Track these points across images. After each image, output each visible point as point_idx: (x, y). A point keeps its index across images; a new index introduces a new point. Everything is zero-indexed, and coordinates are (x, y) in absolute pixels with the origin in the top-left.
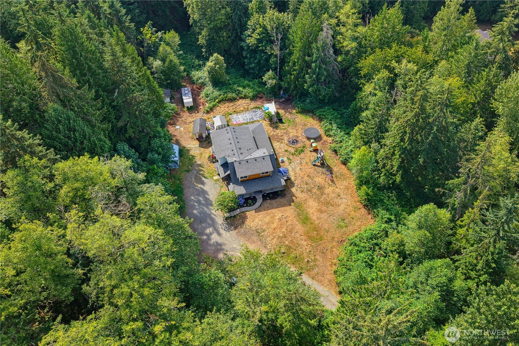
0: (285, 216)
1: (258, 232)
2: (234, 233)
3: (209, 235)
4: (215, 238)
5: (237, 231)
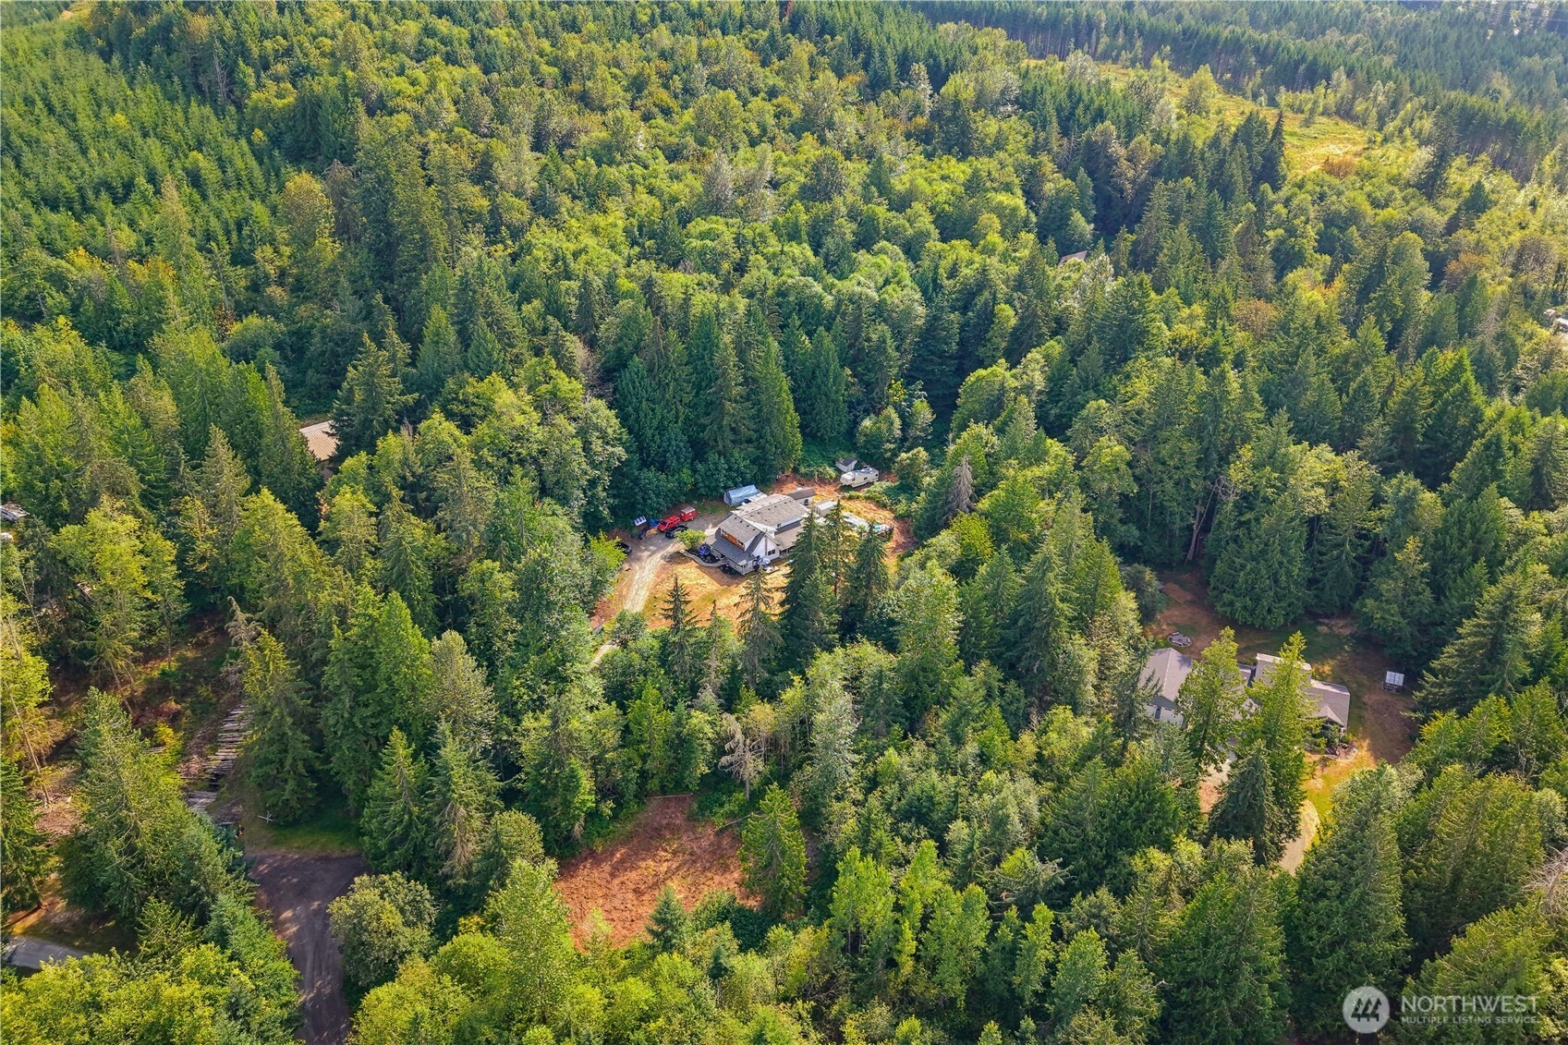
0: (706, 586)
2: (662, 562)
3: (647, 549)
4: (646, 554)
5: (666, 563)
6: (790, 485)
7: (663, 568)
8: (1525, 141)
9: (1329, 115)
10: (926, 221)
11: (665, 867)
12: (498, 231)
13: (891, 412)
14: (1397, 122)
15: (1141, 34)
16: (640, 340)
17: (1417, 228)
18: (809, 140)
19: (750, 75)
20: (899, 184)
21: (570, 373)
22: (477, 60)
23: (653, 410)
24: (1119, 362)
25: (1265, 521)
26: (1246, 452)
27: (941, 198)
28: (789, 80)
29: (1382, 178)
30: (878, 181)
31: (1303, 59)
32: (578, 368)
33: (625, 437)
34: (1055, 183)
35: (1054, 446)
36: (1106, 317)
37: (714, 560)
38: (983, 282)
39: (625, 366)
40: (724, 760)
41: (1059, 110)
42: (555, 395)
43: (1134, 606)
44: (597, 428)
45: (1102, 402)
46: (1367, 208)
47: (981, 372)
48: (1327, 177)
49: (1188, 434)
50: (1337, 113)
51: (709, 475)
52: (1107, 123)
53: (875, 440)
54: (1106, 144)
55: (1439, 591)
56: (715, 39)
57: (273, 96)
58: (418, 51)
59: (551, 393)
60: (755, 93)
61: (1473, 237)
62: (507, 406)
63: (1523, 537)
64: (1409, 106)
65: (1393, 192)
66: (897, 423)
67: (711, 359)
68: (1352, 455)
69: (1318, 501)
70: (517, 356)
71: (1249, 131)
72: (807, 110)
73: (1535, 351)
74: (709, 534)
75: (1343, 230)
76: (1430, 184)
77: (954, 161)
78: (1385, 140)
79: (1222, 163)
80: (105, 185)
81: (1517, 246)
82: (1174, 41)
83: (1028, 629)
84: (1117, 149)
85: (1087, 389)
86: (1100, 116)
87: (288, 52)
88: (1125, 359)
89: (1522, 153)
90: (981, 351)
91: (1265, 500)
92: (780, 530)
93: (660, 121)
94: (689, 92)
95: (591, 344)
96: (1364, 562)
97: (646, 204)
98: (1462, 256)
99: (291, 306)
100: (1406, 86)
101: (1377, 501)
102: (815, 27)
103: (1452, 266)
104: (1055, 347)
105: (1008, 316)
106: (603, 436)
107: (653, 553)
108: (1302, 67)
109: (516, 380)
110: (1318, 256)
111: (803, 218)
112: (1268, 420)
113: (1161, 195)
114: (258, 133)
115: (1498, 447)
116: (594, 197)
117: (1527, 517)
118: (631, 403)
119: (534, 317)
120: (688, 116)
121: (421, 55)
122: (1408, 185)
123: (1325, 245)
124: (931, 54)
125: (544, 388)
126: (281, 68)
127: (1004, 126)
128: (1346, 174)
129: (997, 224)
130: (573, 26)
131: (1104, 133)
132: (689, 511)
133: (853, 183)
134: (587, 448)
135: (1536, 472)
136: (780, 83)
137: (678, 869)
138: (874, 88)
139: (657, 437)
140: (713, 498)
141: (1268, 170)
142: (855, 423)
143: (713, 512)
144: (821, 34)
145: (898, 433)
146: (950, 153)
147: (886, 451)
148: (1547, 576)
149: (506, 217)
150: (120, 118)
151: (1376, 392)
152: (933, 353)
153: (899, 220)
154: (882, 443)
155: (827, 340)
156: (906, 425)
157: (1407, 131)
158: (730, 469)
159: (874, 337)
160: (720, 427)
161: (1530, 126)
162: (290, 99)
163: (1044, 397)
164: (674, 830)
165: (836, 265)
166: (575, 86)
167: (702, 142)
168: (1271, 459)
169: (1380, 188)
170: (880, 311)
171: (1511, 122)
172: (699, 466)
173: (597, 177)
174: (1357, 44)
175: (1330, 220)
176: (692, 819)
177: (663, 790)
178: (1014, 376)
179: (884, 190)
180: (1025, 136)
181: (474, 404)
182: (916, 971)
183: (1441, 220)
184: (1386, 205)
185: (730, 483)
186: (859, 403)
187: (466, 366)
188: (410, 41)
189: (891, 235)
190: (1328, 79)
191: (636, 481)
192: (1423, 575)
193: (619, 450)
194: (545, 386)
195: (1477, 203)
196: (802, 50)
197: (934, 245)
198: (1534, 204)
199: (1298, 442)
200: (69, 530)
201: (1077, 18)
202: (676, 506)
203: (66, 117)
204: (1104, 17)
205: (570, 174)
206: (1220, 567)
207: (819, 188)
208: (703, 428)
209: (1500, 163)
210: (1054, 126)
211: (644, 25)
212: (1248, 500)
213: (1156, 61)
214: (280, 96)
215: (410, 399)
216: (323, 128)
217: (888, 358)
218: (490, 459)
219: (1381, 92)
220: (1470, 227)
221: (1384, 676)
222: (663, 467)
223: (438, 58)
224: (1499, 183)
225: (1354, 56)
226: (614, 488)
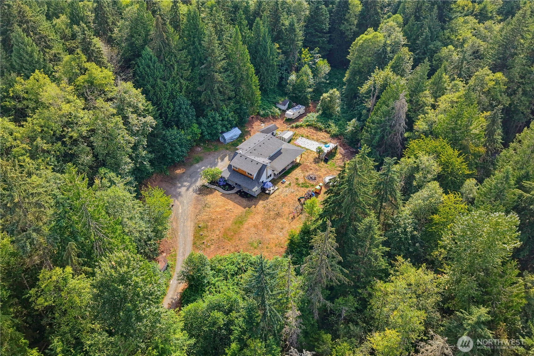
0: (233, 211)
1: (206, 206)
2: (195, 195)
3: (182, 186)
4: (183, 190)
5: (198, 196)
6: (256, 123)
7: (198, 200)
13: (305, 68)
16: (147, 35)
21: (100, 63)
23: (165, 85)
32: (105, 59)
33: (151, 108)
37: (231, 188)
39: (139, 55)
42: (92, 83)
44: (130, 105)
51: (210, 126)
53: (299, 87)
59: (88, 82)
62: (53, 98)
66: (311, 76)
67: (200, 44)
70: (55, 56)
74: (223, 169)
92: (272, 160)
95: (110, 41)
104: (399, 17)
105: (357, 4)
106: (136, 111)
109: (57, 75)
118: (148, 82)
119: (63, 27)
125: (81, 78)
134: (126, 122)
139: (171, 104)
140: (214, 141)
143: (216, 150)
145: (313, 83)
152: (316, 30)
154: (305, 88)
156: (316, 77)
158: (223, 120)
159: (287, 23)
160: (212, 91)
172: (203, 121)
178: (386, 37)
181: (24, 99)
185: (224, 129)
186: (284, 66)
187: (13, 68)
191: (164, 138)
193: (150, 119)
194: (82, 77)
208: (199, 93)
218: (45, 147)
222: (179, 125)
226: (150, 147)
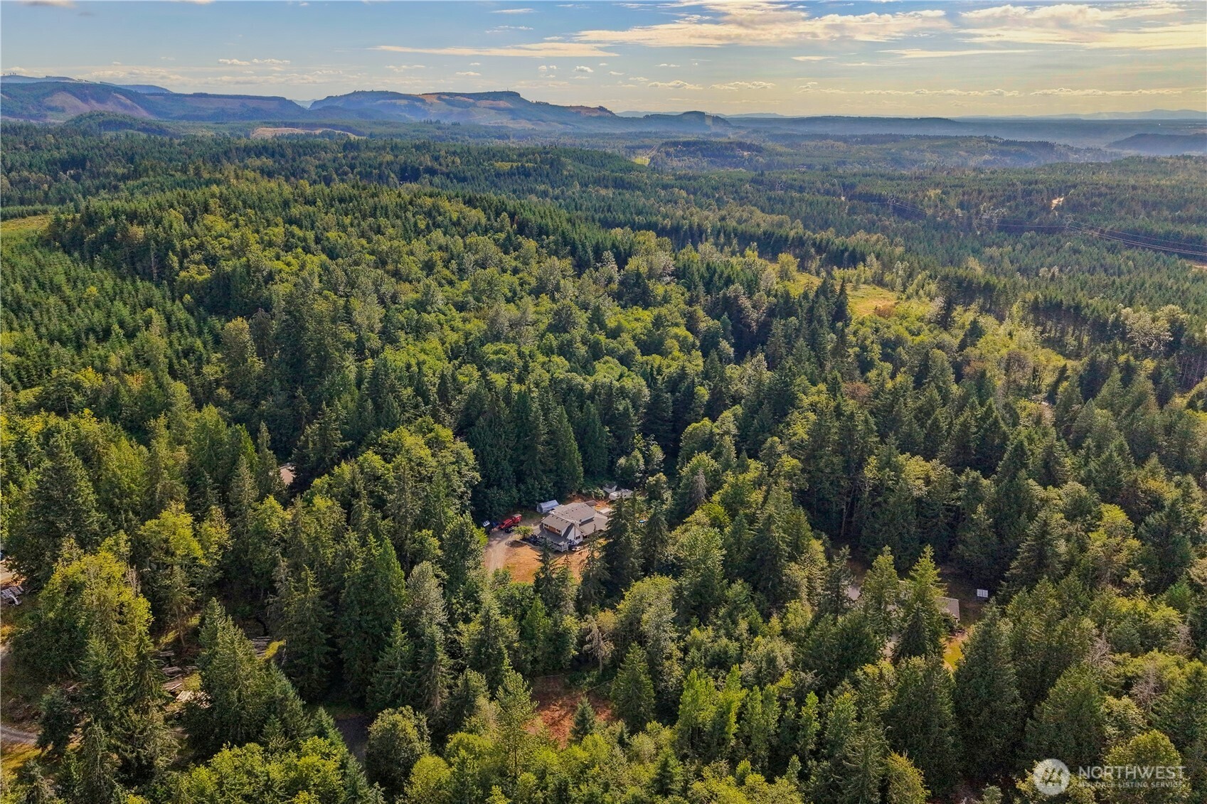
1: (515, 554)
5: (509, 546)
7: (507, 550)
8: (999, 295)
9: (869, 284)
10: (631, 345)
11: (556, 714)
12: (363, 353)
13: (637, 453)
14: (914, 286)
15: (736, 235)
16: (482, 408)
17: (940, 346)
18: (545, 299)
19: (501, 261)
20: (611, 323)
22: (323, 250)
24: (781, 417)
25: (892, 500)
26: (873, 460)
27: (639, 331)
28: (526, 263)
29: (912, 318)
30: (597, 320)
31: (846, 249)
33: (479, 466)
34: (706, 323)
35: (753, 464)
36: (770, 388)
37: (540, 544)
38: (683, 374)
40: (587, 647)
41: (702, 277)
43: (822, 549)
44: (463, 459)
45: (776, 439)
46: (906, 335)
47: (694, 425)
48: (878, 318)
49: (835, 452)
50: (873, 282)
51: (528, 493)
52: (737, 285)
53: (629, 471)
54: (736, 297)
55: (1000, 536)
56: (473, 238)
57: (197, 273)
58: (286, 246)
60: (504, 271)
61: (977, 352)
63: (1045, 501)
64: (920, 276)
65: (921, 327)
66: (642, 461)
67: (527, 419)
68: (935, 462)
69: (919, 489)
70: (408, 418)
71: (823, 290)
72: (539, 279)
73: (1030, 415)
74: (535, 529)
75: (894, 350)
76: (944, 321)
77: (640, 310)
78: (908, 298)
79: (811, 309)
80: (91, 329)
81: (1006, 357)
82: (758, 240)
83: (762, 560)
84: (745, 302)
85: (764, 432)
86: (729, 281)
87: (201, 247)
88: (786, 415)
89: (996, 303)
90: (687, 417)
91: (888, 489)
92: (582, 524)
93: (447, 287)
94: (462, 271)
96: (952, 527)
97: (453, 337)
98: (972, 364)
99: (232, 401)
100: (916, 265)
101: (956, 487)
102: (535, 231)
103: (967, 370)
104: (738, 409)
105: (703, 393)
106: (467, 465)
107: (500, 542)
108: (846, 254)
110: (882, 363)
111: (555, 343)
112: (882, 441)
113: (778, 326)
114: (187, 297)
115: (1022, 449)
116: (419, 331)
117: (1045, 489)
118: (479, 445)
120: (465, 285)
121: (288, 248)
122: (930, 322)
123: (886, 357)
124: (614, 245)
125: (430, 435)
126: (197, 257)
127: (668, 288)
128: (889, 316)
129: (677, 346)
130: (379, 231)
131: (735, 291)
132: (518, 516)
133: (582, 322)
134: (459, 471)
135: (1046, 464)
136: (520, 265)
137: (566, 714)
138: (581, 267)
139: (495, 468)
140: (530, 508)
141: (840, 313)
142: (613, 462)
143: (531, 517)
144: (540, 235)
145: (642, 467)
146: (636, 305)
147: (637, 478)
148: (1064, 521)
149: (367, 344)
150: (93, 290)
151: (944, 426)
152: (657, 418)
153: (613, 344)
154: (634, 473)
155: (593, 409)
156: (647, 462)
157: (921, 292)
158: (541, 489)
159: (621, 408)
160: (534, 462)
161: (1001, 286)
162: (207, 276)
163: (738, 439)
164: (558, 695)
165: (586, 368)
166: (390, 267)
167: (478, 300)
168: (886, 464)
169: (912, 323)
170: (623, 392)
171: (987, 283)
172: (523, 487)
173: (418, 321)
174: (878, 240)
175: (885, 344)
176: (568, 688)
177: (545, 672)
178: (717, 427)
179: (602, 326)
180: (683, 295)
182: (738, 744)
183: (956, 343)
184: (919, 334)
185: (541, 498)
186: (614, 449)
187: (380, 424)
188: (280, 240)
189: (611, 353)
190: (864, 261)
191: (485, 496)
192: (990, 527)
193: (477, 475)
194: (431, 433)
195: (975, 332)
196: (530, 244)
197: (639, 357)
198: (1010, 334)
199: (902, 453)
200: (150, 523)
201: (691, 227)
202: (508, 514)
203: (57, 289)
204: (709, 225)
205: (402, 319)
206: (864, 532)
207: (561, 324)
208: (522, 463)
209: (983, 310)
210: (701, 288)
211: (423, 231)
212: (879, 489)
213: (748, 252)
214: (200, 273)
215: (348, 443)
216: (233, 292)
217: (631, 421)
219: (900, 267)
220: (975, 345)
221: (976, 593)
222: (500, 486)
223: (300, 250)
224: (987, 321)
225: (878, 247)
226: (473, 499)
